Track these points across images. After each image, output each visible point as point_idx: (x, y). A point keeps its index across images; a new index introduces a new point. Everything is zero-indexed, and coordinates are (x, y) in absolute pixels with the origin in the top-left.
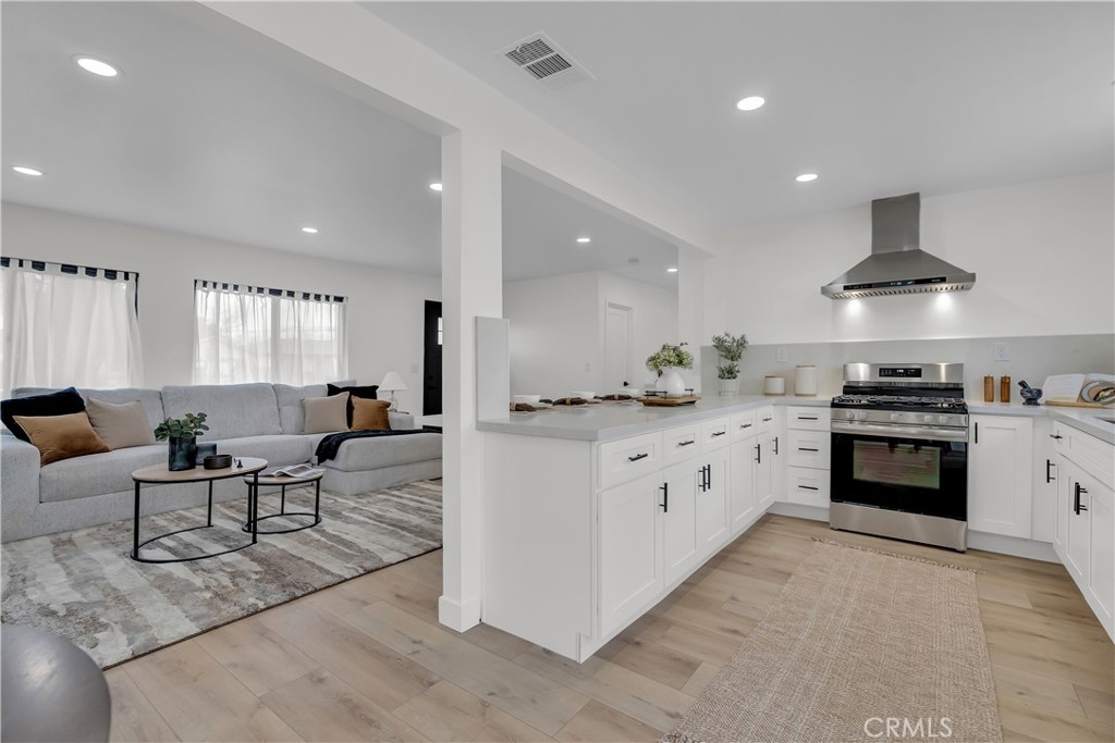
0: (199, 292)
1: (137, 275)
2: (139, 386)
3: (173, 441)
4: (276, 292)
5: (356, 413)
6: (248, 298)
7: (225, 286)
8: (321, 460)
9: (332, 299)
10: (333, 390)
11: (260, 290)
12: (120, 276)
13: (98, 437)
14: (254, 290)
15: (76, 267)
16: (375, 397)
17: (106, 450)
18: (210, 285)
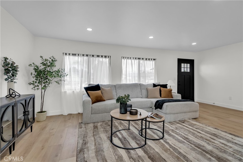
0: (123, 60)
1: (110, 56)
2: (111, 84)
3: (121, 104)
4: (139, 59)
5: (162, 92)
6: (133, 61)
7: (128, 58)
8: (156, 108)
9: (152, 60)
10: (155, 85)
11: (136, 58)
12: (107, 57)
13: (103, 97)
14: (134, 58)
15: (99, 56)
16: (167, 88)
17: (104, 101)
18: (125, 58)
